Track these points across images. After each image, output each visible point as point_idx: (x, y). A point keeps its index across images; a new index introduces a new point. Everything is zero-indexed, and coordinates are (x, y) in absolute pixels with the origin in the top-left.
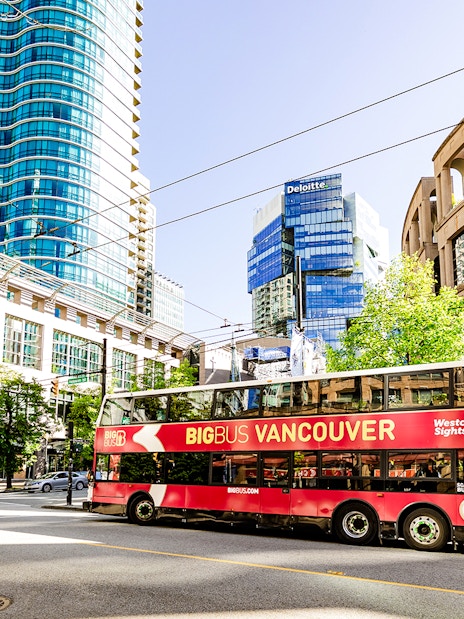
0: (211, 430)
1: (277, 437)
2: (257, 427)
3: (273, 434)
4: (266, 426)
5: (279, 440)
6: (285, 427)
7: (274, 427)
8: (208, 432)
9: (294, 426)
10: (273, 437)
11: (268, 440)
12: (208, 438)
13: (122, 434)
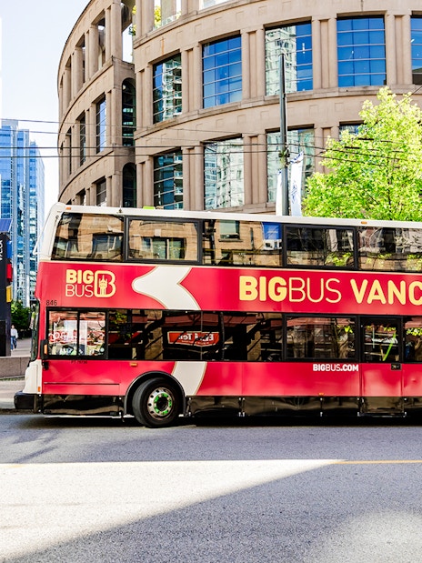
0: (283, 282)
1: (381, 297)
2: (353, 282)
3: (376, 293)
4: (365, 283)
5: (384, 301)
6: (391, 284)
7: (376, 284)
8: (278, 285)
9: (403, 284)
10: (377, 298)
11: (369, 301)
12: (278, 294)
13: (108, 278)
